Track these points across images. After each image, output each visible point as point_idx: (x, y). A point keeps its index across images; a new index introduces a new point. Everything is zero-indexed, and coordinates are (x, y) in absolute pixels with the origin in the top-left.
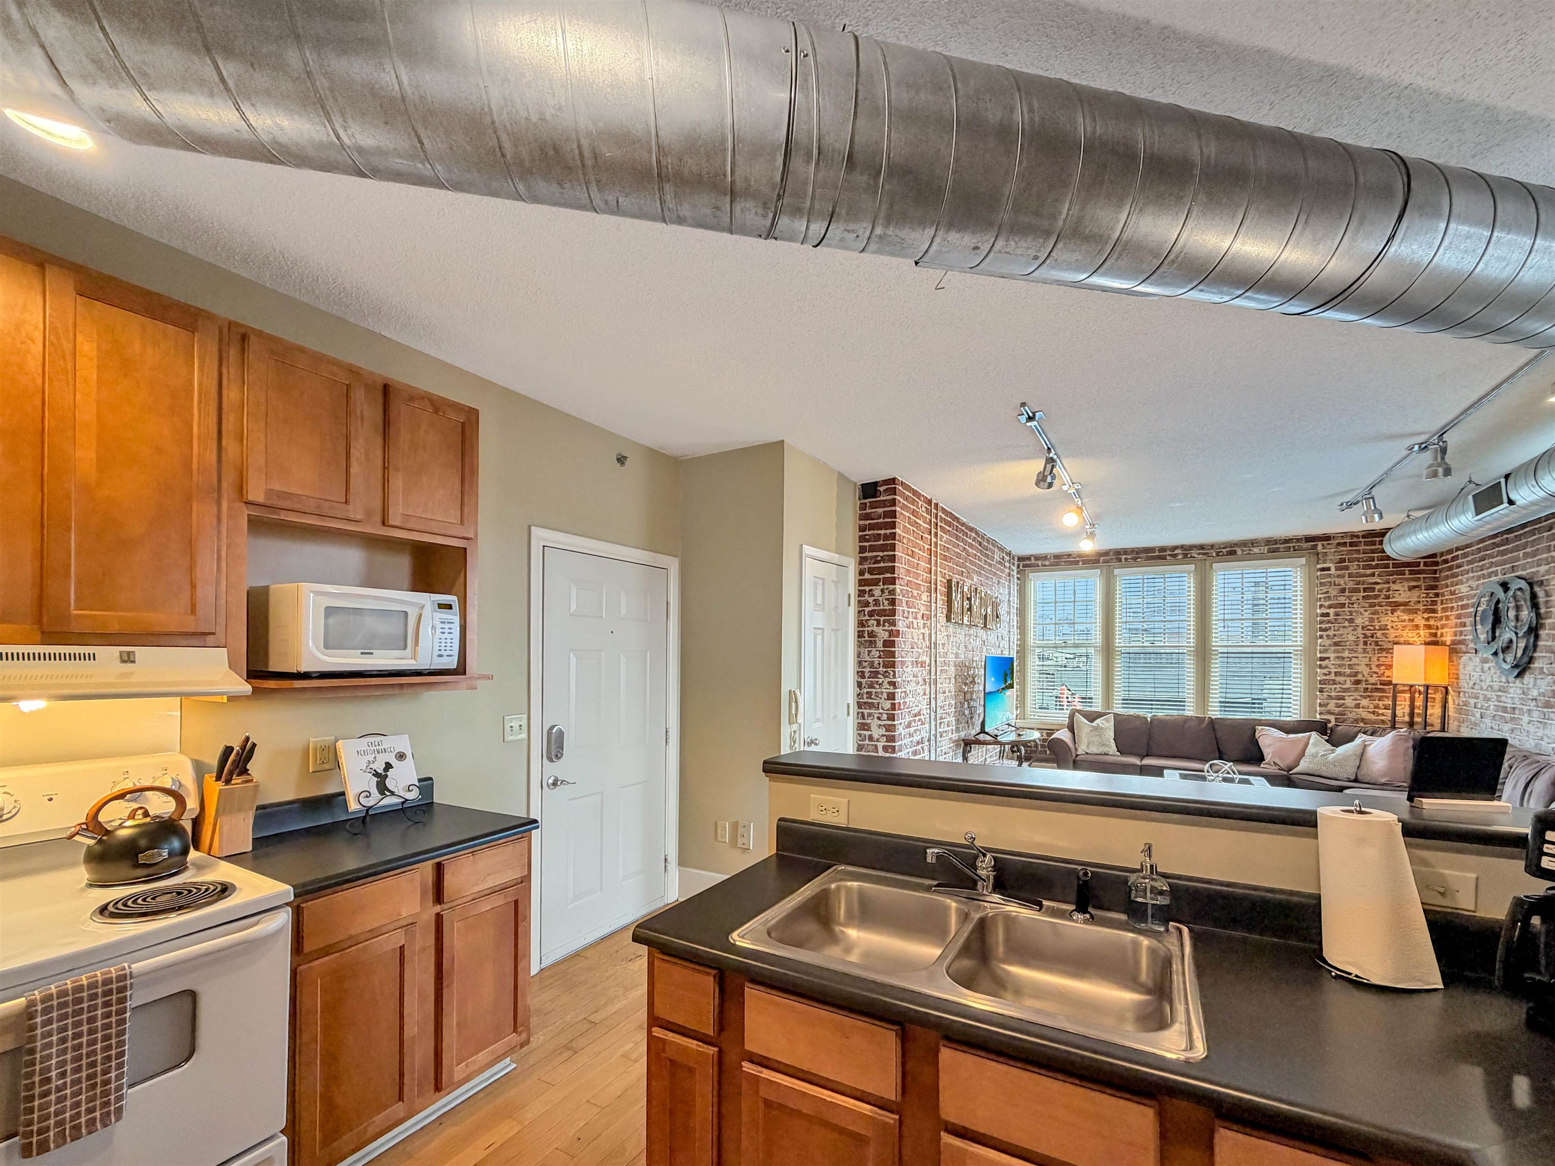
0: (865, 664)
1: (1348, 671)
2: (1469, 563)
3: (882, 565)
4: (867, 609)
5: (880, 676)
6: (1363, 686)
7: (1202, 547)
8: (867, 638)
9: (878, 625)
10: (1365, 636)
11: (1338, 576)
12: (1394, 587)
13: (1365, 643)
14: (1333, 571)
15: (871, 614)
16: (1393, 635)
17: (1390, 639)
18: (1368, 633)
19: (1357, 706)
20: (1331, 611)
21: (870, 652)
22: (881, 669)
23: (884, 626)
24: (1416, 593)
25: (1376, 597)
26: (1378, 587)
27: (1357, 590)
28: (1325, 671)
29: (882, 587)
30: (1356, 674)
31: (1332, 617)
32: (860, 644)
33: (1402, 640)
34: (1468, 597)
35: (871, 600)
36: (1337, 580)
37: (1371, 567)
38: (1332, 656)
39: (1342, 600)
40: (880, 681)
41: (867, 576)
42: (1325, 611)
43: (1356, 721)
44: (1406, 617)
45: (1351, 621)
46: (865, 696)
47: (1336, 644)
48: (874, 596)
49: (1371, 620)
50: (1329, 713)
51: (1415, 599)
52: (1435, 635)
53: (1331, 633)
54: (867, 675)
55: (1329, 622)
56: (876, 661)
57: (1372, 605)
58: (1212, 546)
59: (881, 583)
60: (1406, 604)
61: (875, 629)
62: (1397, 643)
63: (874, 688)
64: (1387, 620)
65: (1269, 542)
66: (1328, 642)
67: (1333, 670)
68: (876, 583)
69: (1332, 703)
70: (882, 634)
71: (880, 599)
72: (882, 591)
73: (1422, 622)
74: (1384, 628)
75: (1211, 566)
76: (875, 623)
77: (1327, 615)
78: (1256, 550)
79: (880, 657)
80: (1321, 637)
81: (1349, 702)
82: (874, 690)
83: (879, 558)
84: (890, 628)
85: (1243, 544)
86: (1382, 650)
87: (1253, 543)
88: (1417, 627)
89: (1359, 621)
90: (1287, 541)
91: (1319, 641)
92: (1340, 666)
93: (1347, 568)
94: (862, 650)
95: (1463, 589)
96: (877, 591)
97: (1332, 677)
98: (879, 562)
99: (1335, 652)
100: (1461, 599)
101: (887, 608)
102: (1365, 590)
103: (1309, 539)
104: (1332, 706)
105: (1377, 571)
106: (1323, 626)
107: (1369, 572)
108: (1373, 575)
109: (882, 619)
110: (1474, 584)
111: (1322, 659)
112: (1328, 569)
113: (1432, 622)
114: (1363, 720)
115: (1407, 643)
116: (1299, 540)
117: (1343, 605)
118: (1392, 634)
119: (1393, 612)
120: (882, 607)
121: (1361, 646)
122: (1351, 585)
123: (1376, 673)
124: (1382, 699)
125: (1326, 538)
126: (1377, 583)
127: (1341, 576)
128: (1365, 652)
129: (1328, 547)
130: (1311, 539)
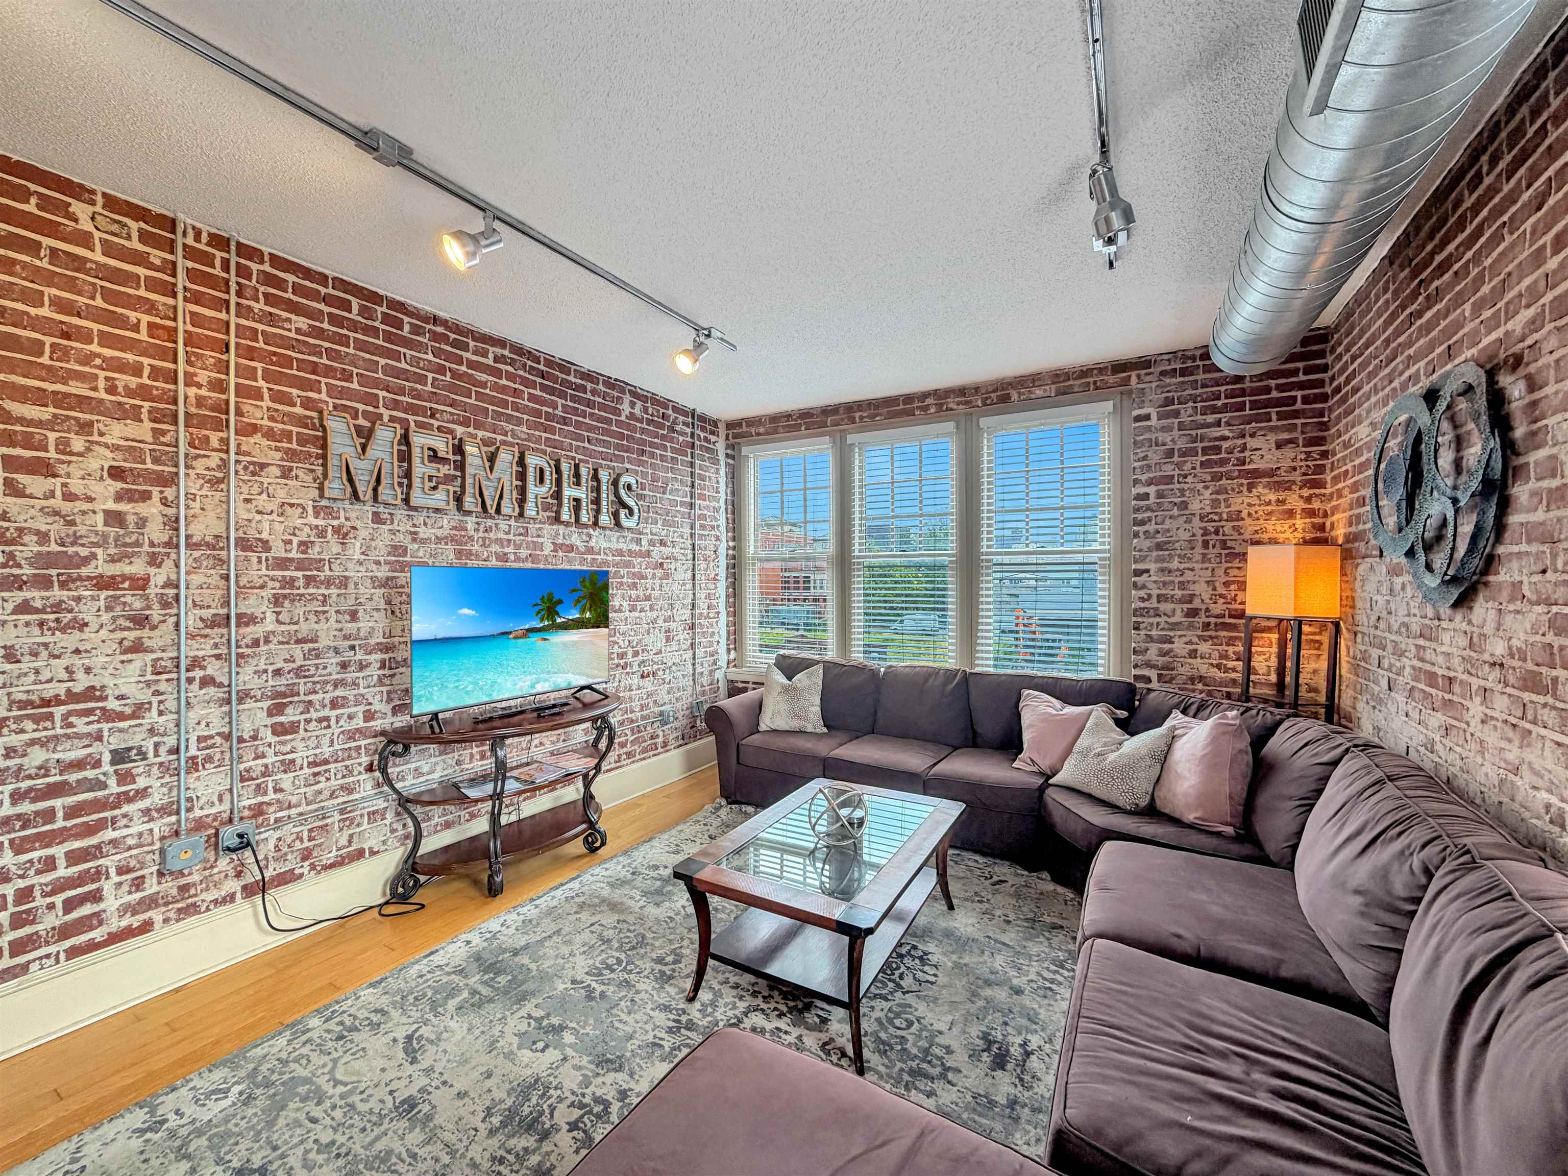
1: (1178, 593)
6: (1202, 618)
7: (961, 391)
10: (1206, 532)
11: (1163, 429)
12: (1252, 443)
13: (1206, 544)
14: (1154, 421)
16: (1251, 529)
17: (1247, 536)
18: (1210, 526)
20: (1152, 490)
24: (1289, 452)
25: (1223, 462)
26: (1225, 445)
27: (1193, 452)
28: (1142, 593)
30: (1190, 599)
31: (1152, 499)
33: (1266, 537)
36: (1162, 436)
37: (1214, 410)
38: (1153, 567)
39: (1168, 470)
42: (1142, 490)
43: (1192, 679)
44: (1272, 497)
45: (1184, 506)
47: (1159, 547)
49: (1215, 503)
50: (1149, 664)
51: (1286, 464)
52: (1322, 527)
53: (1151, 527)
55: (1148, 509)
57: (1216, 477)
58: (976, 389)
60: (1272, 473)
62: (1256, 543)
64: (1240, 502)
65: (1058, 376)
66: (1148, 543)
67: (1155, 592)
69: (1154, 649)
73: (1300, 505)
74: (1237, 516)
77: (1146, 496)
78: (1038, 392)
80: (1136, 535)
81: (1179, 646)
88: (1291, 514)
89: (1195, 506)
90: (1084, 373)
91: (1134, 541)
92: (1165, 584)
93: (1177, 414)
95: (1362, 431)
97: (1153, 603)
99: (1158, 560)
100: (1358, 452)
102: (1205, 451)
103: (1117, 368)
104: (1153, 654)
105: (1224, 417)
106: (1140, 516)
107: (1210, 418)
108: (1218, 423)
111: (1140, 573)
112: (1147, 417)
113: (1316, 505)
114: (1202, 679)
115: (1273, 541)
116: (1104, 371)
117: (1169, 480)
118: (1249, 526)
119: (1252, 487)
121: (1199, 549)
122: (1182, 444)
123: (1221, 596)
124: (1230, 642)
125: (1143, 363)
126: (1225, 438)
127: (1167, 429)
128: (1205, 558)
129: (1148, 378)
130: (1120, 367)
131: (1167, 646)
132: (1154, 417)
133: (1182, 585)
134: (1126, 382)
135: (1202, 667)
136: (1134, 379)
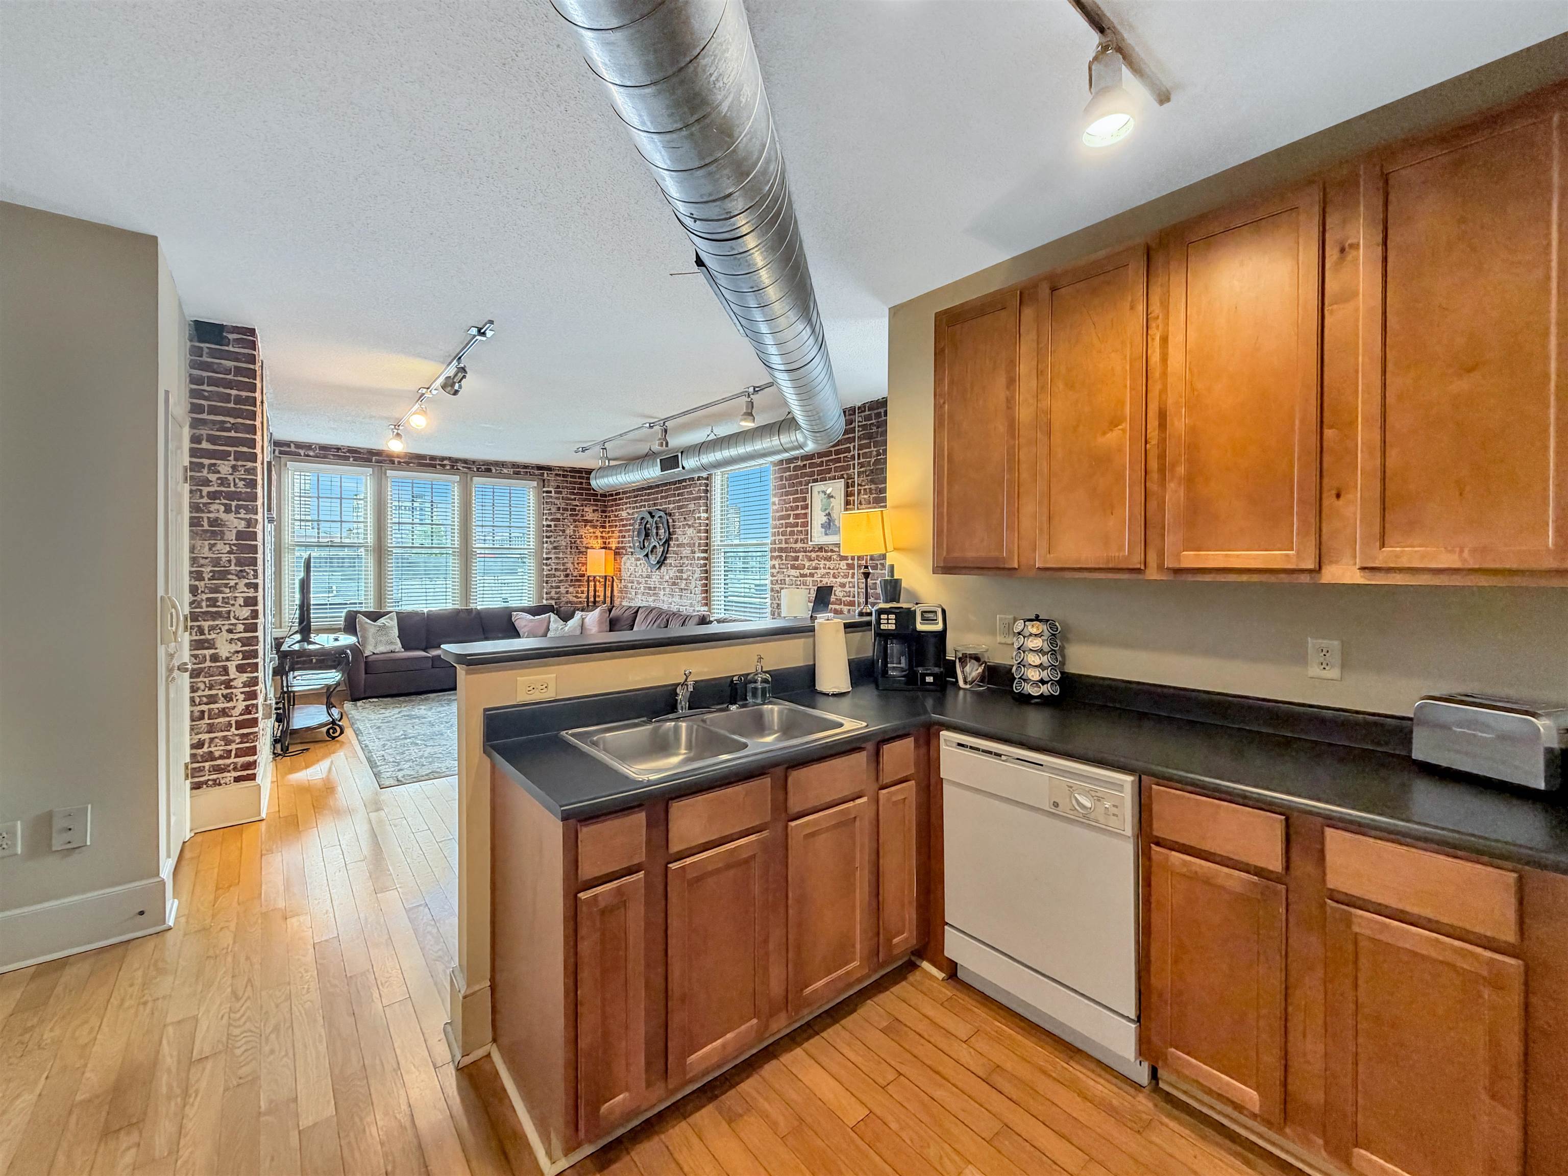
0: (202, 561)
1: (562, 567)
2: (627, 498)
3: (233, 434)
4: (206, 490)
5: (230, 577)
6: (570, 577)
7: (465, 461)
8: (206, 527)
9: (228, 510)
10: (571, 543)
11: (556, 498)
12: (586, 509)
13: (571, 548)
14: (553, 494)
15: (213, 496)
16: (585, 542)
17: (584, 545)
18: (573, 540)
19: (567, 592)
20: (552, 523)
21: (211, 547)
22: (233, 567)
23: (237, 512)
24: (596, 514)
25: (577, 515)
26: (578, 508)
27: (565, 509)
28: (549, 568)
29: (234, 463)
30: (566, 570)
31: (553, 528)
32: (193, 535)
33: (589, 545)
34: (627, 520)
35: (213, 477)
36: (557, 501)
37: (573, 494)
38: (553, 556)
39: (559, 516)
40: (232, 583)
41: (205, 445)
42: (549, 523)
43: (567, 603)
44: (592, 530)
45: (564, 531)
46: (204, 604)
47: (555, 548)
48: (219, 472)
49: (574, 531)
50: (552, 598)
51: (596, 518)
52: (605, 543)
53: (552, 539)
54: (206, 576)
55: (551, 531)
56: (225, 558)
57: (575, 521)
58: (474, 462)
59: (232, 458)
60: (591, 521)
61: (223, 516)
62: (587, 548)
63: (221, 592)
64: (582, 532)
65: (514, 465)
66: (551, 546)
67: (554, 567)
68: (224, 456)
69: (553, 591)
70: (234, 523)
71: (231, 478)
72: (234, 468)
73: (600, 534)
74: (581, 537)
75: (471, 480)
76: (222, 508)
77: (549, 526)
78: (505, 471)
79: (229, 552)
80: (547, 542)
81: (563, 590)
82: (220, 596)
83: (229, 425)
84: (248, 516)
85: (497, 464)
86: (580, 552)
87: (503, 464)
88: (597, 537)
89: (568, 532)
90: (526, 467)
91: (545, 545)
92: (558, 564)
93: (561, 493)
94: (199, 543)
95: (624, 514)
96: (225, 468)
97: (553, 572)
98: (229, 430)
99: (555, 553)
100: (622, 520)
101: (244, 490)
102: (572, 510)
103: (540, 468)
104: (553, 594)
105: (577, 497)
106: (548, 534)
107: (573, 497)
108: (575, 499)
109: (234, 503)
110: (631, 511)
111: (548, 559)
112: (550, 492)
113: (604, 535)
114: (570, 602)
115: (592, 548)
116: (533, 468)
117: (558, 520)
119: (585, 526)
120: (233, 489)
121: (569, 549)
122: (563, 506)
123: (577, 568)
124: (579, 586)
125: (549, 469)
126: (577, 506)
127: (558, 498)
128: (571, 554)
129: (550, 476)
131: (558, 590)
132: (553, 492)
133: (564, 564)
134: (542, 475)
135: (571, 598)
136: (546, 475)
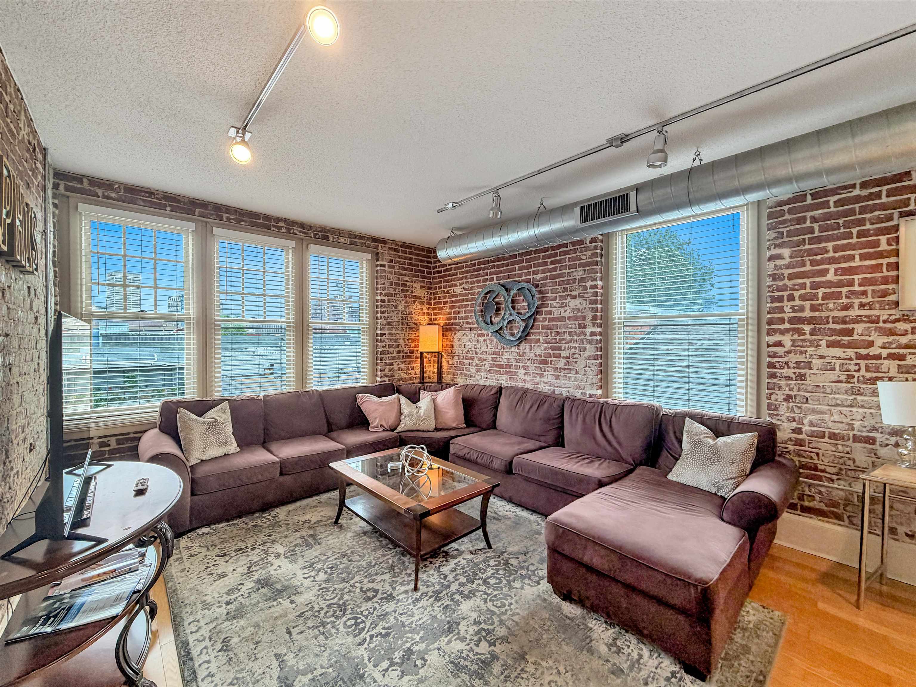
1: (395, 344)
2: (461, 273)
6: (401, 354)
10: (403, 319)
11: (389, 272)
12: (415, 285)
13: (403, 324)
14: (386, 268)
17: (414, 321)
18: (404, 316)
19: (399, 369)
20: (386, 298)
24: (423, 291)
25: (407, 291)
26: (408, 284)
27: (398, 285)
30: (398, 346)
31: (386, 303)
34: (462, 295)
36: (389, 275)
37: (404, 269)
38: (387, 332)
39: (392, 291)
42: (383, 298)
44: (420, 307)
45: (396, 307)
47: (388, 324)
49: (405, 307)
51: (423, 295)
52: (431, 320)
53: (386, 315)
55: (385, 307)
57: (405, 297)
60: (420, 298)
62: (417, 324)
65: (351, 234)
66: (384, 322)
67: (388, 343)
69: (387, 368)
73: (426, 311)
74: (411, 313)
77: (383, 301)
80: (381, 318)
81: (395, 367)
86: (410, 328)
90: (361, 237)
91: (379, 321)
92: (391, 340)
93: (393, 267)
97: (386, 348)
99: (389, 329)
102: (402, 285)
104: (386, 371)
105: (408, 273)
106: (382, 310)
107: (404, 272)
108: (406, 275)
110: (469, 286)
111: (382, 335)
112: (383, 266)
113: (431, 311)
115: (422, 324)
116: (368, 239)
117: (391, 295)
118: (414, 318)
119: (415, 302)
122: (395, 280)
123: (407, 345)
125: (383, 241)
126: (407, 281)
128: (402, 330)
129: (384, 249)
130: (375, 240)
131: (391, 367)
132: (387, 266)
133: (396, 340)
134: (377, 247)
135: (402, 374)
136: (380, 248)
